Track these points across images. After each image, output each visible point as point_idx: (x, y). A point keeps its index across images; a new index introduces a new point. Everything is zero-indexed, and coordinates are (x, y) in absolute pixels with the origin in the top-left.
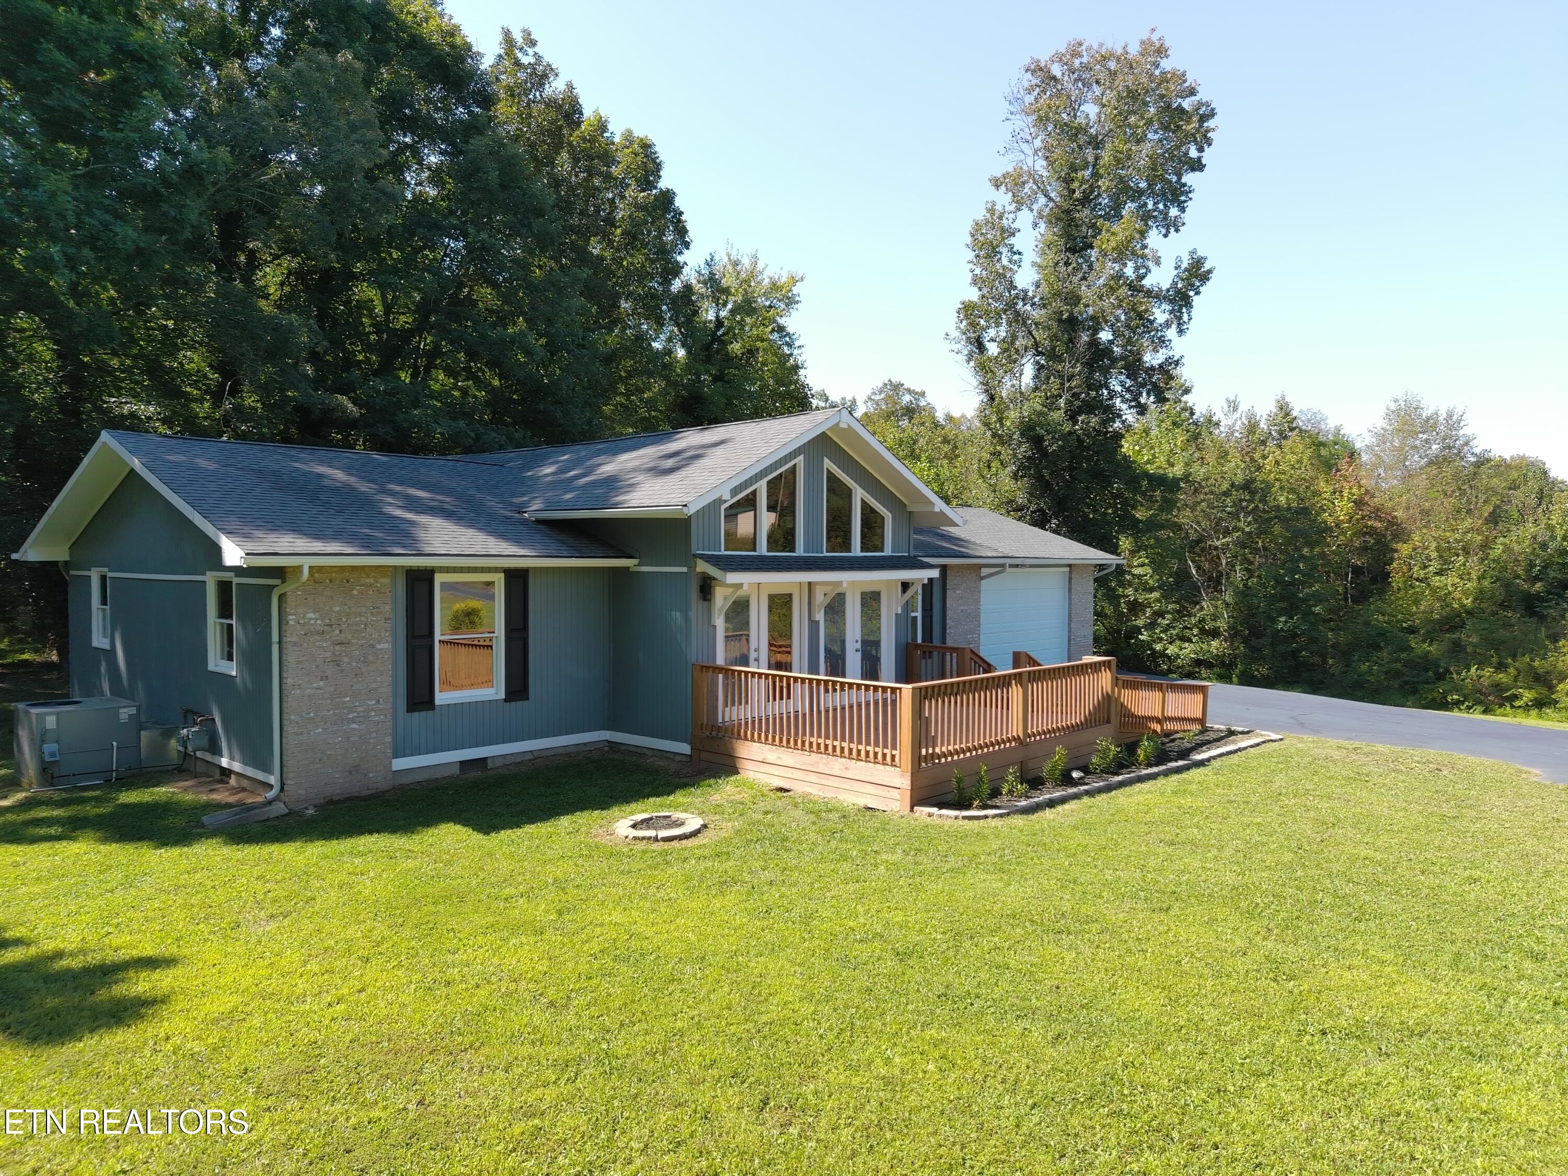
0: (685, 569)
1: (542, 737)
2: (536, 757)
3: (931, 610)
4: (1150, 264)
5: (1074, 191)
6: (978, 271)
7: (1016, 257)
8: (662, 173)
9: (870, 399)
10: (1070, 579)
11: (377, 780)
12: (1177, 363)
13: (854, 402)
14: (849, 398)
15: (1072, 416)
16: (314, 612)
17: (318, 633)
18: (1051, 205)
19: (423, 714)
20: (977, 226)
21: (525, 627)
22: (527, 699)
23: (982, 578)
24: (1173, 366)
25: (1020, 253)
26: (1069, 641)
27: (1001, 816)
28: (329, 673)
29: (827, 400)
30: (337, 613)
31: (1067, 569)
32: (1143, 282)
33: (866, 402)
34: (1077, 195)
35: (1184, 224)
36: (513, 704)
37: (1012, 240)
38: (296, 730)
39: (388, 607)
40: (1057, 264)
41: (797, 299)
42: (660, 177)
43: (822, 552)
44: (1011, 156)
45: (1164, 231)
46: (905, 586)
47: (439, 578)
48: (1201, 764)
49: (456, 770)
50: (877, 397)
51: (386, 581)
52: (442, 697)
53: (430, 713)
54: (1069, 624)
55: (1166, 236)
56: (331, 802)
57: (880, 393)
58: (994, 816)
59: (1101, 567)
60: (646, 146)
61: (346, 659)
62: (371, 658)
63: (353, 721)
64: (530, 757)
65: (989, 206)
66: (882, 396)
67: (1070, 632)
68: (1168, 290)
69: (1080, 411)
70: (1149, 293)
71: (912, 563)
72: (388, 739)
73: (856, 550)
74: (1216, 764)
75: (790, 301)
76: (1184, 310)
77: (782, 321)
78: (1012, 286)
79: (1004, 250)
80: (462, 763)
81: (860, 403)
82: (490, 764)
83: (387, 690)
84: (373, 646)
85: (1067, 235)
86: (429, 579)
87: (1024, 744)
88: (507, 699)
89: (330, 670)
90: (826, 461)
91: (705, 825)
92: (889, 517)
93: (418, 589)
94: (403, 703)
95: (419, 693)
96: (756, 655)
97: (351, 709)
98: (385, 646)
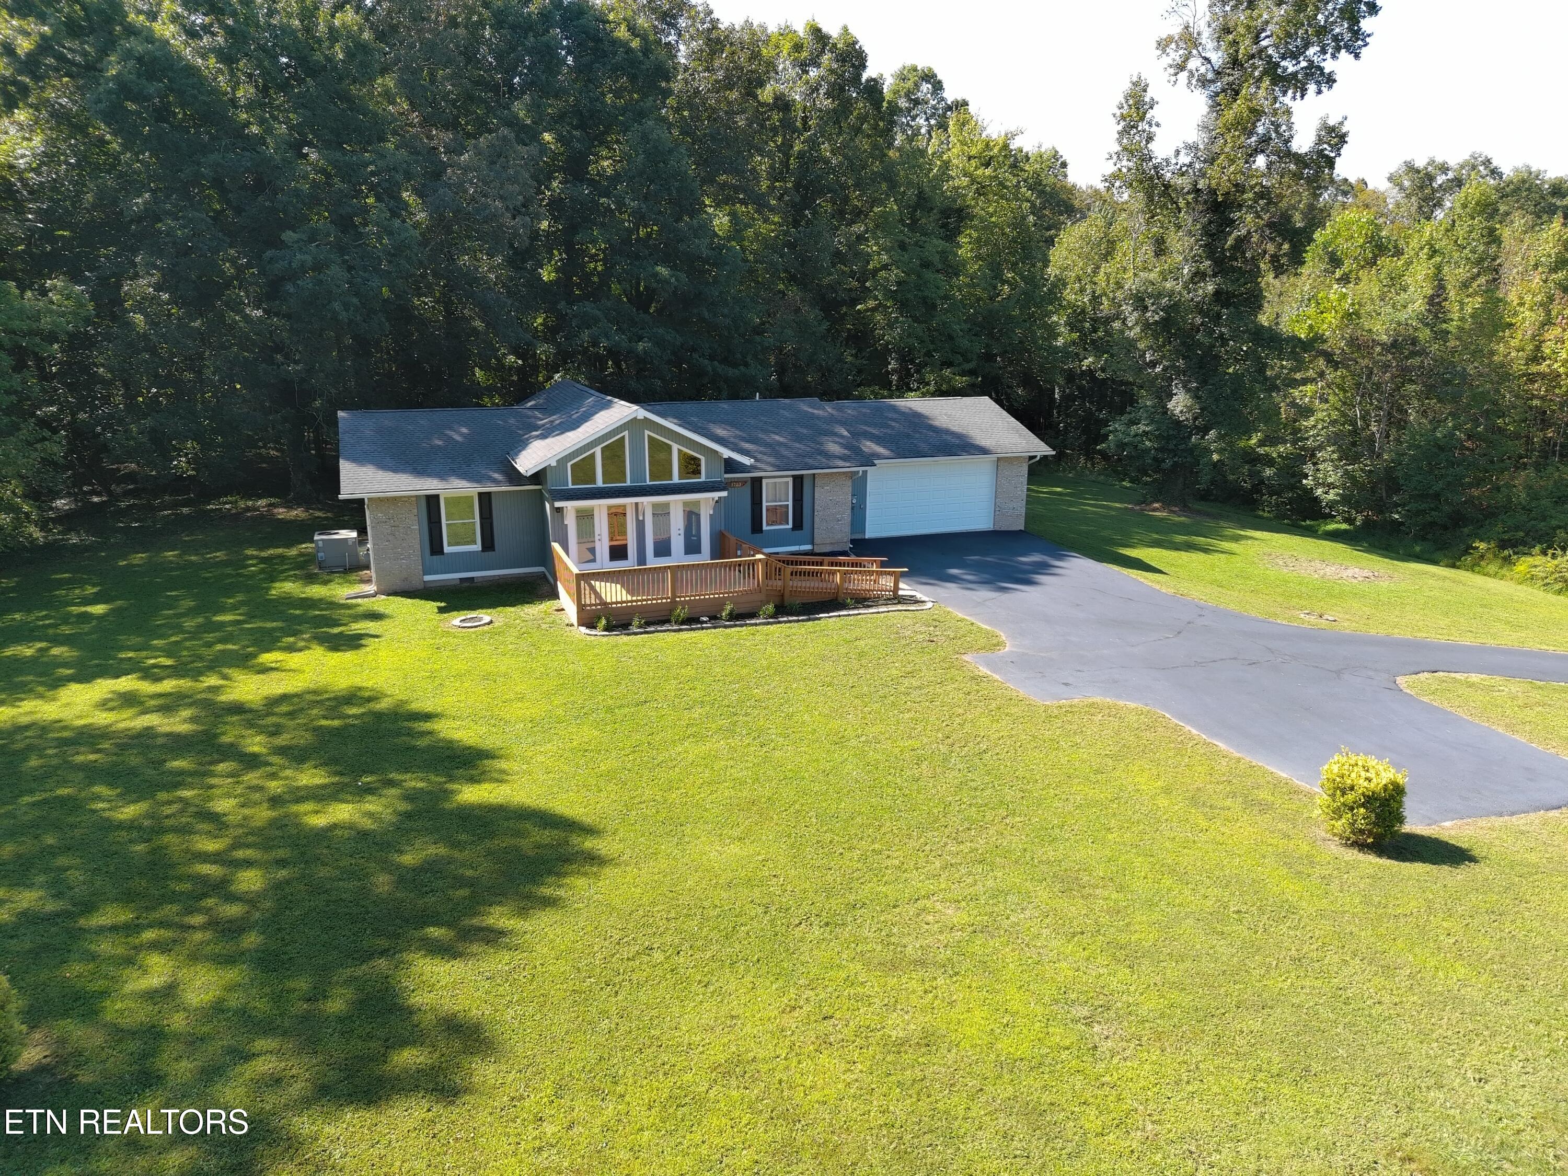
2: (501, 578)
3: (802, 500)
6: (1118, 145)
7: (1153, 130)
10: (998, 466)
11: (416, 584)
16: (381, 514)
17: (384, 522)
19: (438, 556)
20: (1125, 99)
21: (491, 517)
22: (490, 551)
26: (995, 512)
30: (392, 513)
31: (995, 459)
37: (1152, 113)
38: (378, 562)
39: (416, 511)
43: (648, 484)
47: (442, 499)
49: (456, 583)
51: (414, 500)
52: (447, 549)
53: (442, 556)
54: (995, 500)
55: (1319, 94)
56: (396, 592)
59: (1034, 457)
61: (397, 533)
62: (409, 532)
63: (403, 559)
64: (498, 578)
65: (1134, 80)
72: (421, 567)
73: (676, 479)
80: (458, 579)
82: (475, 580)
83: (418, 546)
84: (410, 527)
86: (437, 497)
87: (673, 602)
88: (483, 551)
89: (390, 538)
90: (647, 433)
91: (491, 622)
92: (703, 459)
93: (432, 501)
94: (428, 551)
95: (436, 547)
96: (599, 537)
97: (402, 555)
98: (415, 527)
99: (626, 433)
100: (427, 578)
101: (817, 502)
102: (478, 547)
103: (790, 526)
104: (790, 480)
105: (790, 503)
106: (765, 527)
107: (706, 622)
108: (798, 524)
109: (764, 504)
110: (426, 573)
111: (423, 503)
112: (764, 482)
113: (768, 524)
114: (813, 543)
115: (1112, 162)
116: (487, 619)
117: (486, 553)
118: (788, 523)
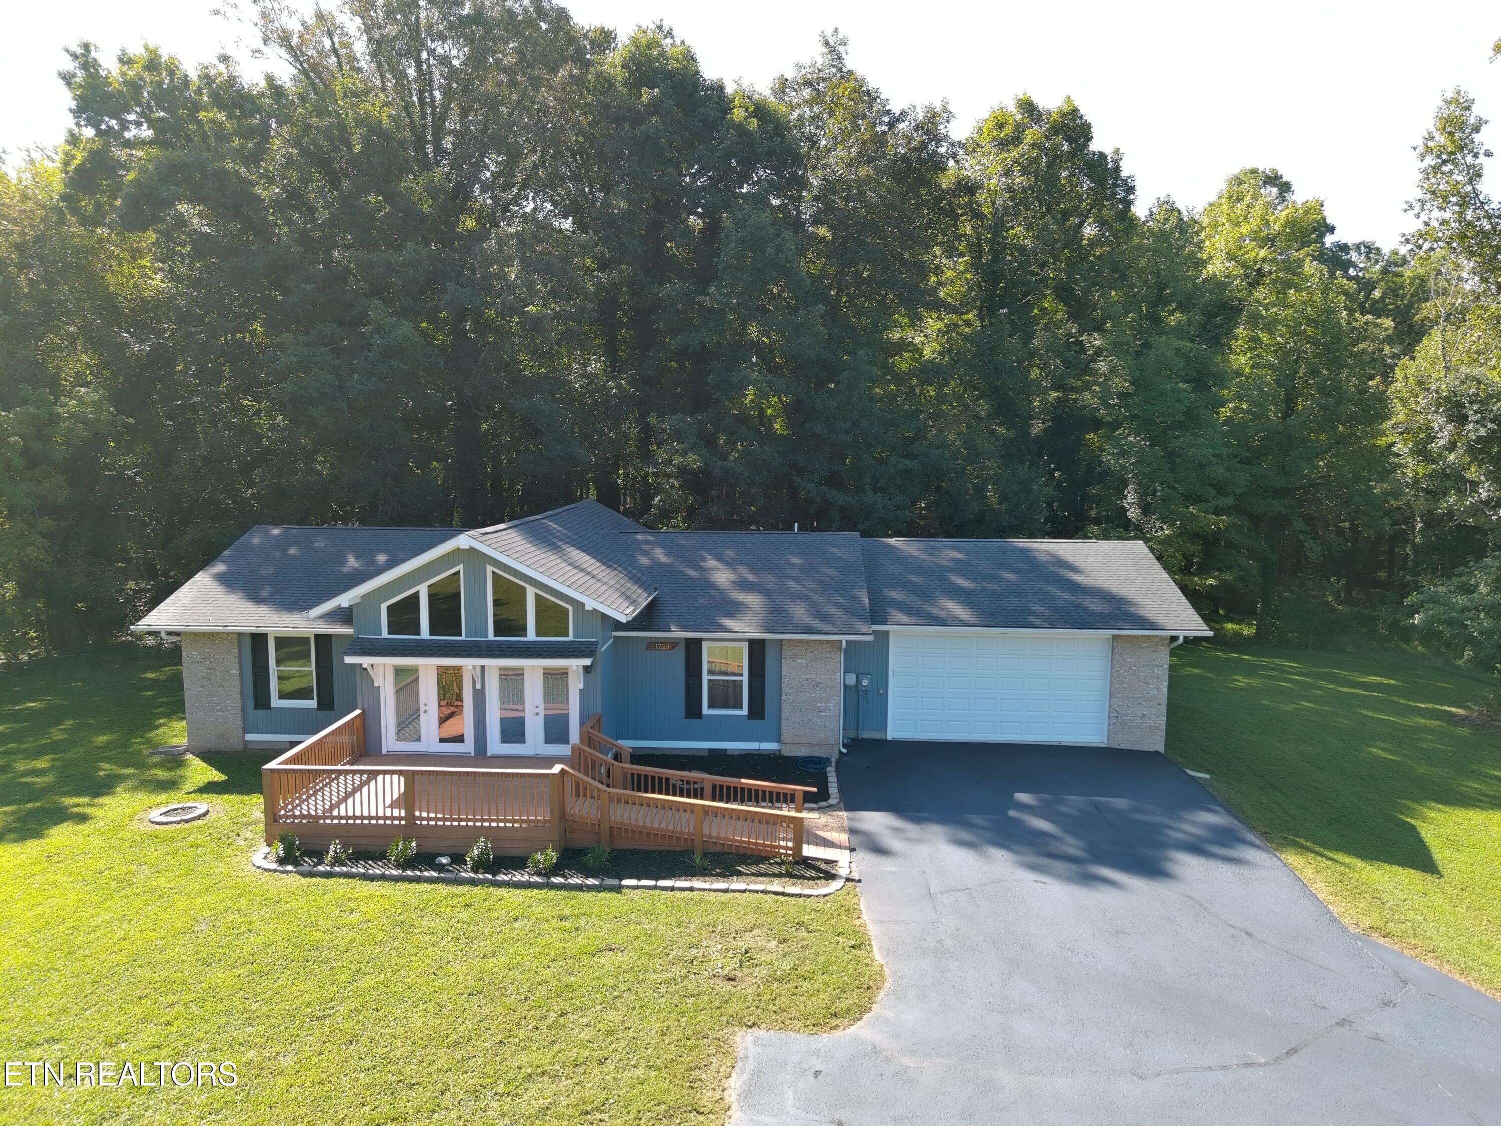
3: (762, 676)
10: (1114, 647)
11: (235, 744)
16: (196, 651)
17: (198, 662)
19: (264, 711)
22: (333, 710)
26: (1109, 718)
30: (208, 652)
31: (1110, 637)
36: (323, 712)
39: (237, 651)
43: (487, 637)
47: (272, 635)
49: (287, 746)
52: (275, 703)
53: (269, 711)
61: (214, 677)
62: (227, 678)
63: (219, 710)
72: (241, 723)
73: (531, 635)
80: (290, 742)
83: (238, 696)
84: (228, 671)
86: (264, 636)
88: (318, 709)
90: (491, 570)
91: (206, 813)
93: (258, 640)
94: (250, 703)
95: (261, 699)
96: (425, 708)
97: (218, 704)
98: (235, 672)
99: (458, 568)
100: (249, 737)
102: (313, 703)
103: (745, 711)
104: (745, 647)
105: (745, 679)
106: (706, 711)
108: (757, 711)
109: (705, 678)
110: (246, 731)
111: (247, 643)
112: (705, 645)
113: (711, 706)
114: (779, 740)
116: (202, 809)
117: (328, 712)
118: (741, 708)
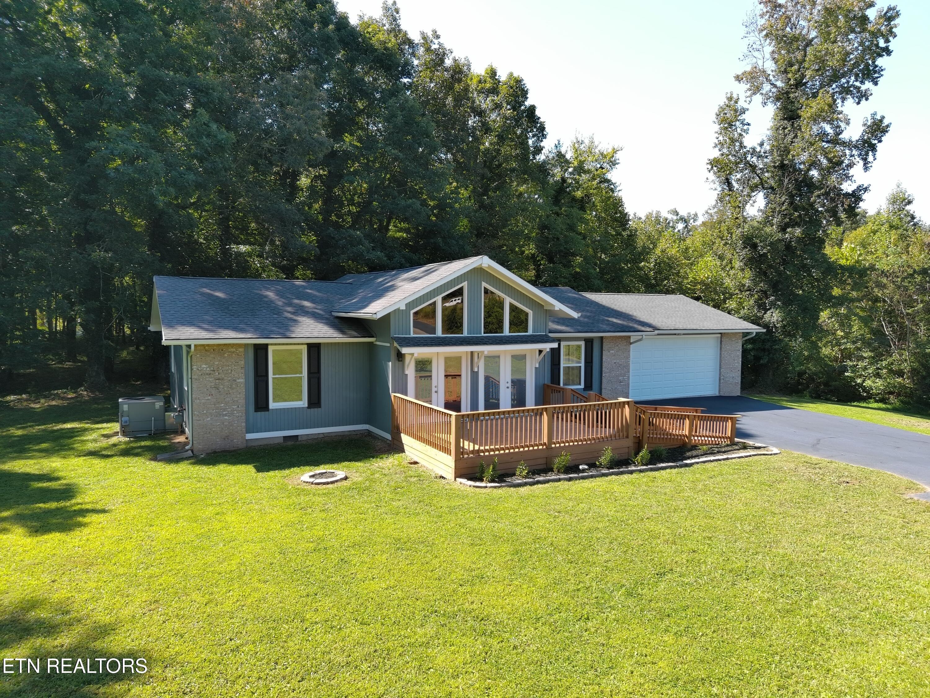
0: (388, 345)
1: (329, 426)
2: (325, 436)
3: (592, 362)
4: (843, 125)
5: (790, 79)
6: (721, 138)
7: (745, 127)
8: (528, 96)
9: (707, 212)
10: (721, 341)
11: (237, 443)
12: (866, 189)
13: (696, 215)
14: (693, 212)
15: (783, 229)
16: (206, 364)
17: (207, 374)
18: (774, 90)
19: (263, 413)
20: (722, 109)
21: (319, 371)
22: (320, 407)
23: (631, 344)
24: (863, 192)
25: (749, 124)
26: (720, 380)
27: (495, 487)
28: (213, 393)
29: (677, 215)
30: (217, 365)
31: (719, 335)
32: (840, 136)
33: (704, 215)
34: (792, 82)
35: (872, 94)
36: (312, 409)
37: (743, 116)
38: (197, 418)
39: (243, 362)
40: (778, 129)
41: (617, 161)
42: (527, 98)
43: (480, 334)
44: (748, 61)
45: (857, 100)
46: (540, 352)
47: (271, 349)
48: (687, 465)
49: (282, 441)
50: (712, 211)
51: (241, 350)
52: (272, 405)
53: (267, 413)
54: (720, 370)
55: (858, 103)
56: (215, 452)
57: (714, 208)
58: (491, 487)
59: (745, 334)
60: (519, 81)
61: (222, 387)
62: (234, 386)
63: (226, 415)
64: (322, 436)
65: (729, 95)
66: (716, 210)
67: (720, 374)
68: (857, 141)
69: (787, 225)
70: (844, 144)
71: (544, 339)
72: (244, 424)
73: (506, 331)
74: (695, 466)
75: (613, 163)
76: (870, 153)
77: (609, 176)
78: (742, 146)
79: (738, 123)
80: (284, 437)
81: (700, 215)
82: (300, 439)
83: (242, 401)
84: (235, 380)
85: (784, 108)
86: (265, 346)
87: (549, 448)
88: (309, 407)
89: (213, 392)
90: (484, 284)
91: (346, 478)
92: (530, 313)
93: (260, 352)
94: (252, 407)
95: (261, 403)
96: (436, 389)
97: (224, 410)
98: (242, 380)
99: (465, 284)
100: (249, 436)
101: (604, 365)
102: (303, 403)
103: (582, 386)
104: (582, 343)
105: (582, 365)
107: (584, 471)
108: (588, 386)
109: (562, 366)
110: (248, 432)
111: (251, 353)
112: (562, 345)
113: (564, 384)
115: (717, 149)
116: (341, 474)
117: (316, 409)
118: (580, 384)
